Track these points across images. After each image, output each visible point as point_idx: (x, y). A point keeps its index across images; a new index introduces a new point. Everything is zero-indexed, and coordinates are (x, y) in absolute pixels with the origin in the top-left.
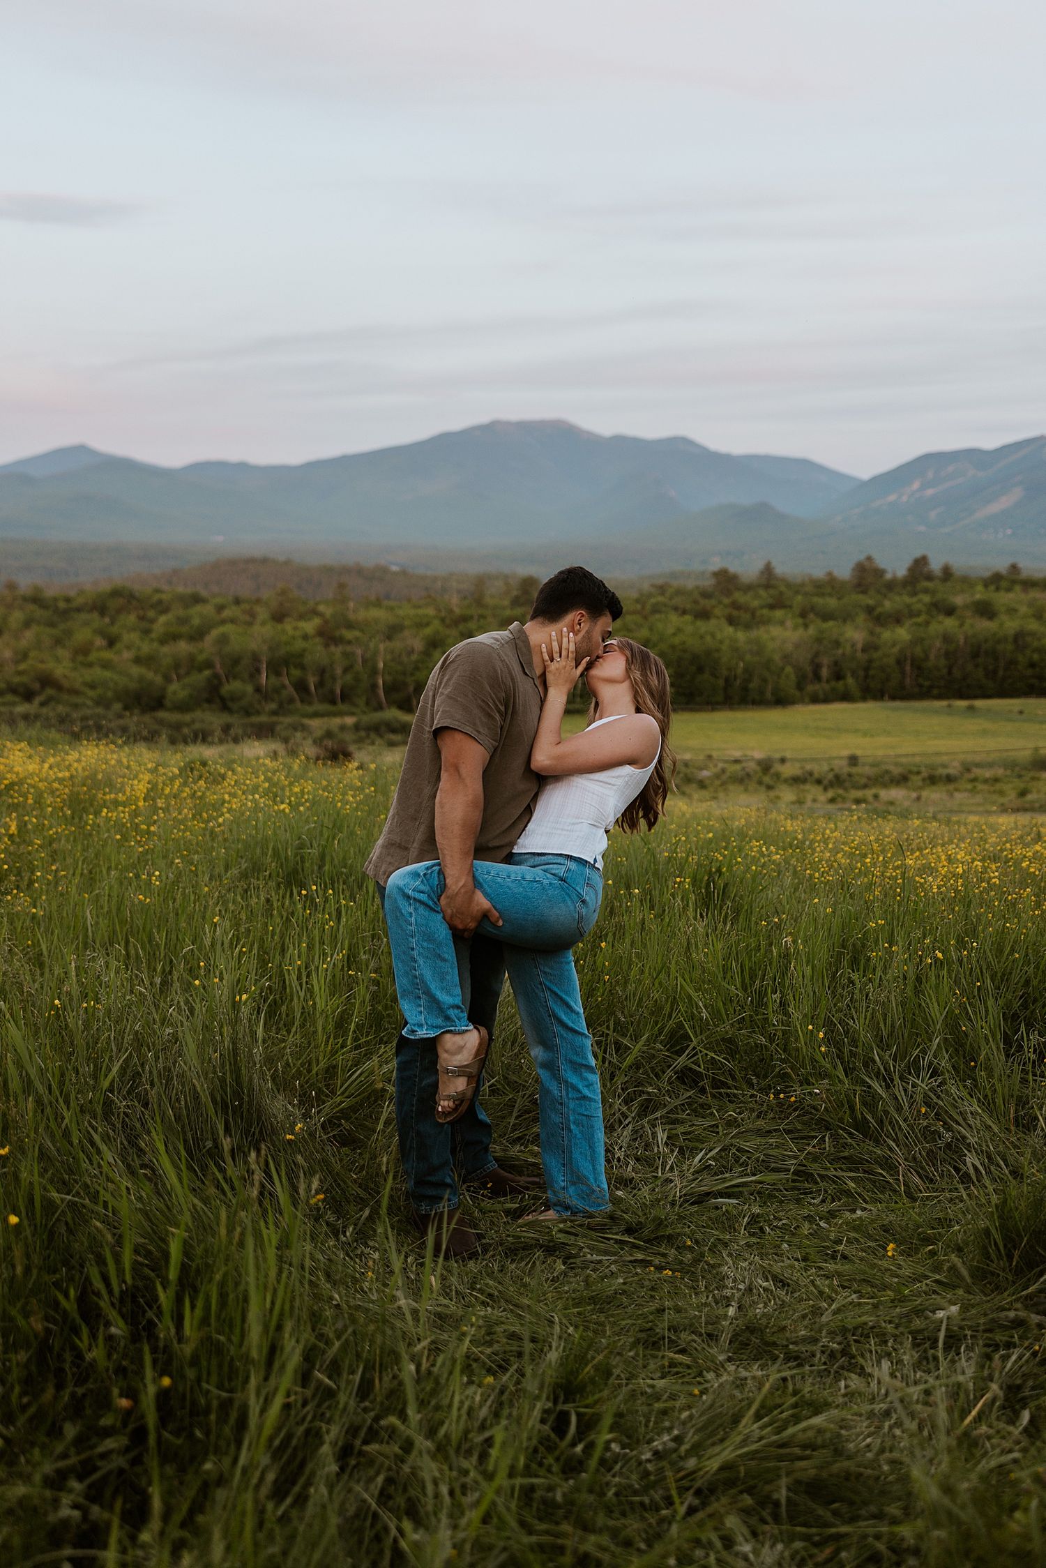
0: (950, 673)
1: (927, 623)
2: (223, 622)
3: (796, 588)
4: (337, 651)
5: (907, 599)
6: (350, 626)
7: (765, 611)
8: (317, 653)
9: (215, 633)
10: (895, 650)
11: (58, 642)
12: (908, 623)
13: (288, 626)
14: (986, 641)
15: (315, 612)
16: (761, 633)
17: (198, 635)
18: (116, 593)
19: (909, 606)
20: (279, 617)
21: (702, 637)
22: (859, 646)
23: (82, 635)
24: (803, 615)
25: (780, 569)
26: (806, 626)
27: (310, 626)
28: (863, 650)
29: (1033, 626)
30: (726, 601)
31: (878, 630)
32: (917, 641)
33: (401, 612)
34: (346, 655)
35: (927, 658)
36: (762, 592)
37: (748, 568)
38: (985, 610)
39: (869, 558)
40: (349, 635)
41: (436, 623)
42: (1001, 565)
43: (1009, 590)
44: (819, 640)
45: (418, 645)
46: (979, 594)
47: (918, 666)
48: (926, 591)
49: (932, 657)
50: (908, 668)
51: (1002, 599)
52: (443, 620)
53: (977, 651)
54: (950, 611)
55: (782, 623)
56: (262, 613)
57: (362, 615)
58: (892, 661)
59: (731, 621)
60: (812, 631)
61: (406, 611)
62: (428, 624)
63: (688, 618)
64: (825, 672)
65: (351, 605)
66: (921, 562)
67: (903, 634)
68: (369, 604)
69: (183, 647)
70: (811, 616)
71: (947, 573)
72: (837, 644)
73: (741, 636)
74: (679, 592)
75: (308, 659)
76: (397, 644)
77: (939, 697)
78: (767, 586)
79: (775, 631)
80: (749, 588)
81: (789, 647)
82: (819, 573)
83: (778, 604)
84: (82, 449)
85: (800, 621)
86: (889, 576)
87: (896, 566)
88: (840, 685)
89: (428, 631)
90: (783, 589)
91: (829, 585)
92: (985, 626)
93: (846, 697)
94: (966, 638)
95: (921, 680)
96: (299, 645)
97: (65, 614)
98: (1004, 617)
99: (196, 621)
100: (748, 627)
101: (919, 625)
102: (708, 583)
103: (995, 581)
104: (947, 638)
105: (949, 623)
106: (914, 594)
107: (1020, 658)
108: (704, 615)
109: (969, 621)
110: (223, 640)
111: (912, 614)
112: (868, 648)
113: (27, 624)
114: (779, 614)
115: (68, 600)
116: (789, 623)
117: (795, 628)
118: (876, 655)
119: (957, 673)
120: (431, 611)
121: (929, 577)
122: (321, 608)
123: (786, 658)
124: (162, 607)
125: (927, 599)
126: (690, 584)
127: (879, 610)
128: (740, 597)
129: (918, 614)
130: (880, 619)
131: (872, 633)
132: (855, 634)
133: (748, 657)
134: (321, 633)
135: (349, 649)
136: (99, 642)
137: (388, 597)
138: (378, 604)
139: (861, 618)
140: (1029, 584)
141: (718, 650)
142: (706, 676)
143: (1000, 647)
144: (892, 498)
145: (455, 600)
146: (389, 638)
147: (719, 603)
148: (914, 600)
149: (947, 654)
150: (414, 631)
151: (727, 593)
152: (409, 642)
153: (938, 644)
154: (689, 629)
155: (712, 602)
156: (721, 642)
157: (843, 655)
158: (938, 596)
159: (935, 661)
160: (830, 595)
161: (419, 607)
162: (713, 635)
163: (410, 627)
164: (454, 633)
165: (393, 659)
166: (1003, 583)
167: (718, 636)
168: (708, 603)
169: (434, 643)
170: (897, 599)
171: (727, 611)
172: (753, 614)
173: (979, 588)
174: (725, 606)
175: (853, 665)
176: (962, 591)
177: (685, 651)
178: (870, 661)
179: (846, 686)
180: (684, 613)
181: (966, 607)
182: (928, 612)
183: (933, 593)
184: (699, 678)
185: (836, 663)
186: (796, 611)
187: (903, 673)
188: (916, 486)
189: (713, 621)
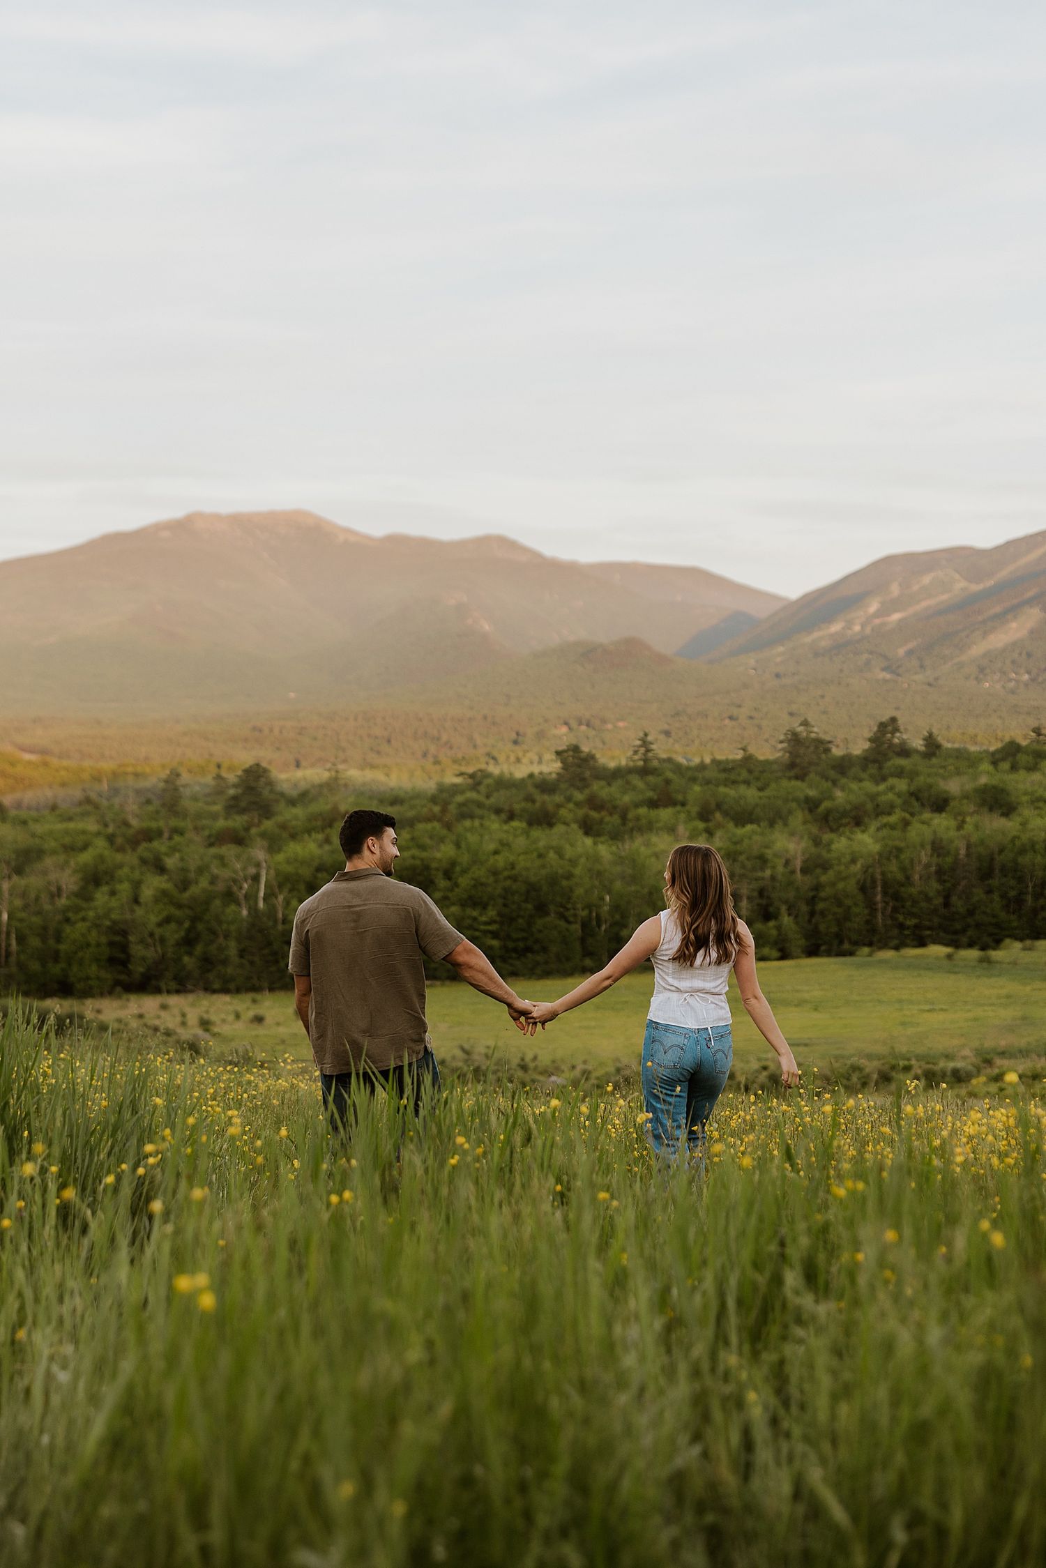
0: (946, 905)
1: (906, 824)
3: (693, 774)
5: (869, 786)
7: (643, 811)
10: (857, 867)
12: (874, 825)
14: (1001, 849)
16: (636, 845)
19: (873, 797)
21: (540, 856)
22: (798, 864)
24: (704, 815)
26: (709, 832)
28: (804, 871)
30: (579, 796)
31: (827, 837)
32: (891, 853)
33: (39, 829)
35: (908, 881)
36: (637, 781)
38: (998, 801)
39: (806, 724)
41: (101, 843)
42: (1020, 733)
43: (1032, 768)
45: (69, 881)
46: (986, 777)
47: (894, 892)
48: (900, 773)
49: (917, 878)
50: (879, 897)
51: (1022, 783)
52: (111, 839)
53: (987, 868)
54: (940, 804)
58: (851, 886)
59: (588, 828)
60: (719, 840)
61: (48, 827)
62: (85, 847)
63: (518, 824)
66: (889, 729)
67: (867, 841)
70: (718, 816)
71: (933, 748)
72: (763, 860)
73: (605, 851)
74: (503, 783)
76: (33, 881)
78: (645, 772)
80: (615, 776)
82: (729, 751)
83: (663, 799)
85: (701, 825)
86: (837, 752)
87: (850, 736)
88: (769, 928)
89: (86, 857)
90: (669, 775)
91: (744, 769)
92: (996, 826)
94: (970, 847)
95: (901, 917)
98: (1027, 812)
100: (615, 836)
101: (892, 827)
102: (551, 767)
103: (1011, 755)
104: (938, 847)
105: (942, 824)
106: (882, 778)
108: (544, 819)
109: (972, 820)
111: (880, 811)
112: (813, 866)
114: (665, 814)
116: (683, 827)
118: (825, 878)
119: (958, 904)
120: (91, 826)
121: (904, 752)
125: (902, 785)
126: (520, 773)
127: (826, 805)
128: (601, 790)
129: (891, 810)
130: (829, 819)
131: (817, 842)
132: (790, 845)
133: (618, 885)
139: (798, 818)
141: (569, 876)
142: (551, 919)
143: (1025, 860)
144: (836, 627)
145: (132, 806)
146: (19, 871)
147: (569, 799)
148: (882, 787)
149: (940, 872)
150: (62, 858)
151: (581, 783)
152: (53, 876)
153: (924, 856)
154: (521, 842)
155: (558, 798)
156: (573, 862)
157: (773, 878)
158: (921, 780)
159: (923, 885)
160: (747, 783)
161: (70, 819)
162: (559, 852)
163: (54, 852)
164: (130, 858)
165: (26, 907)
166: (1023, 759)
167: (569, 852)
168: (550, 800)
169: (95, 878)
170: (854, 786)
171: (581, 813)
172: (624, 818)
173: (986, 766)
174: (578, 804)
175: (791, 895)
176: (958, 773)
177: (514, 879)
178: (817, 888)
179: (779, 928)
180: (511, 816)
181: (966, 796)
182: (906, 806)
183: (912, 775)
184: (540, 923)
185: (761, 892)
186: (695, 810)
187: (871, 906)
188: (873, 607)
189: (559, 829)
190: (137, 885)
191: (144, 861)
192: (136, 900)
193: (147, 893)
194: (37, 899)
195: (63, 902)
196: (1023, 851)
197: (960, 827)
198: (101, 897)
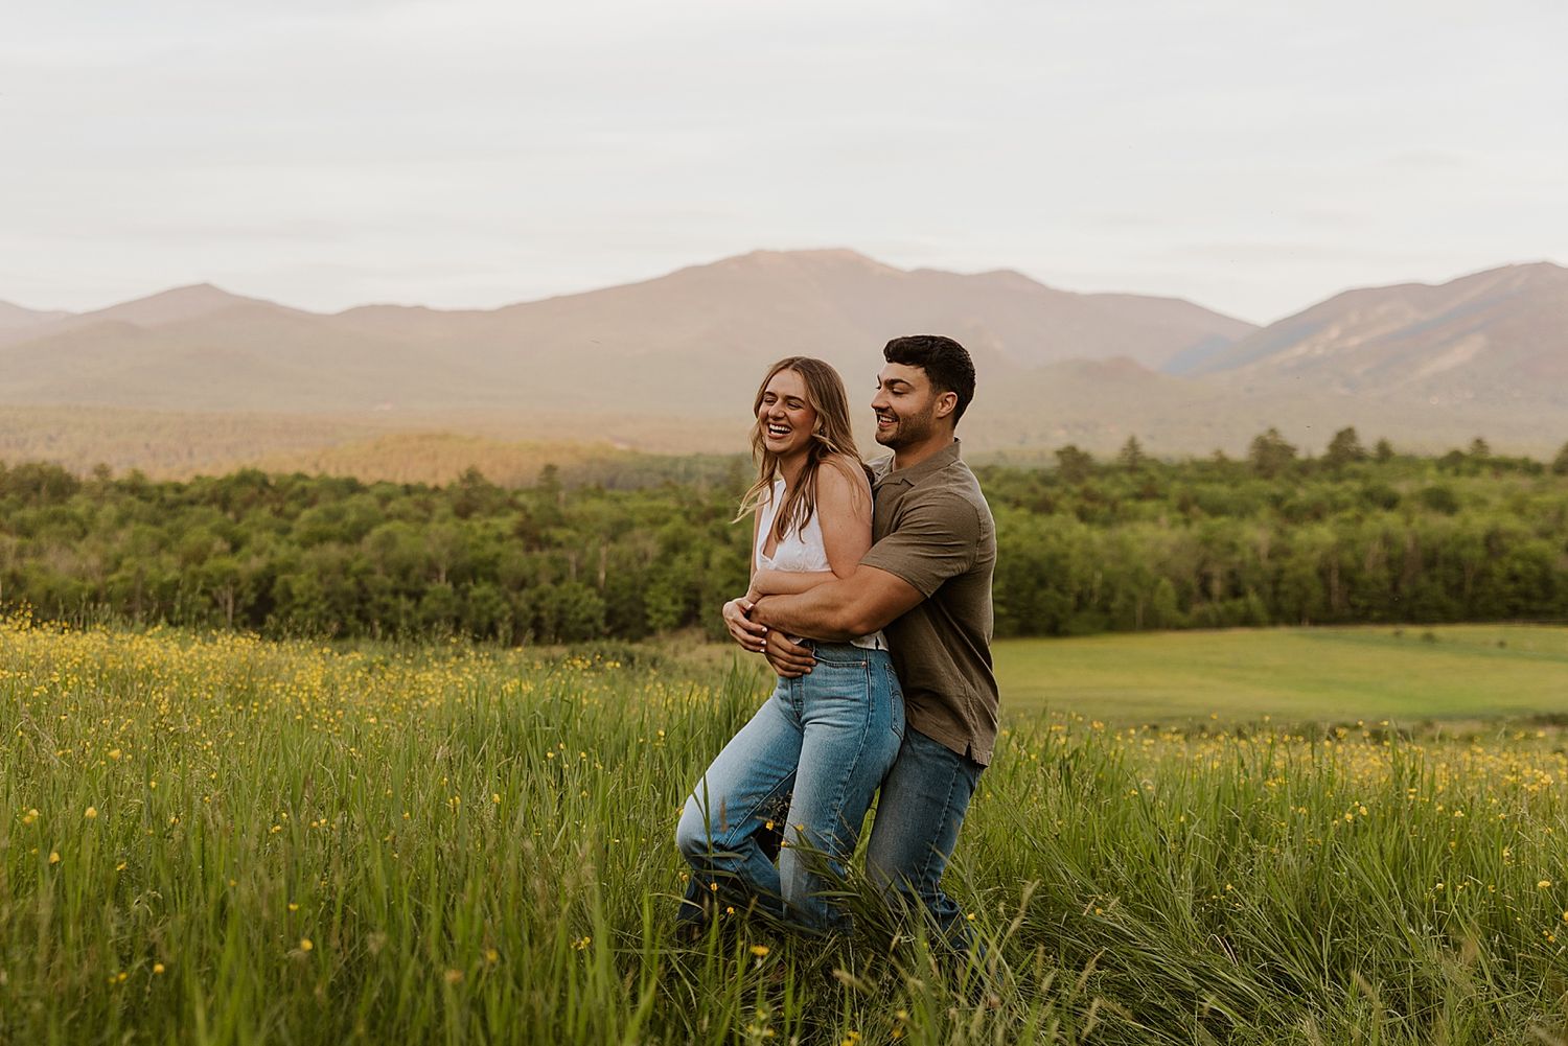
0: (1395, 588)
1: (1359, 519)
2: (389, 518)
3: (1174, 471)
4: (542, 556)
5: (1328, 486)
6: (561, 523)
7: (1130, 503)
8: (516, 558)
9: (376, 532)
10: (1316, 556)
11: (163, 545)
12: (1331, 519)
13: (477, 523)
14: (1445, 543)
15: (512, 505)
16: (1124, 532)
17: (355, 535)
18: (244, 478)
19: (1331, 495)
20: (464, 511)
21: (1043, 539)
22: (1264, 551)
23: (196, 536)
24: (1183, 507)
25: (1150, 448)
26: (1187, 522)
27: (506, 523)
28: (1271, 556)
29: (1511, 523)
30: (1076, 489)
31: (1290, 528)
32: (1348, 544)
33: (630, 505)
34: (554, 561)
35: (1360, 568)
36: (1126, 478)
37: (1105, 448)
38: (1441, 501)
39: (1273, 431)
40: (559, 534)
41: (678, 519)
42: (1463, 442)
43: (1474, 473)
44: (1206, 543)
45: (653, 548)
46: (1432, 480)
47: (1349, 578)
48: (1355, 475)
49: (1368, 565)
50: (1335, 581)
51: (1466, 486)
52: (687, 515)
53: (1431, 559)
54: (1391, 503)
55: (1154, 519)
56: (442, 507)
57: (577, 508)
58: (1311, 571)
59: (1083, 516)
60: (1196, 530)
61: (636, 503)
62: (666, 521)
63: (1022, 511)
64: (1217, 587)
65: (562, 495)
66: (1346, 436)
67: (1323, 533)
68: (585, 493)
69: (333, 552)
70: (1195, 509)
71: (1384, 452)
72: (1233, 547)
73: (1097, 536)
74: (1011, 477)
75: (503, 568)
76: (624, 548)
77: (1382, 621)
78: (1132, 469)
79: (1146, 530)
80: (1106, 471)
81: (1166, 551)
82: (1204, 453)
83: (1148, 493)
84: (206, 289)
85: (1179, 516)
86: (1301, 455)
87: (1313, 444)
88: (1239, 605)
89: (667, 529)
90: (1154, 473)
91: (1220, 468)
92: (1440, 524)
93: (1248, 621)
94: (1416, 540)
95: (1355, 599)
96: (492, 548)
97: (174, 506)
98: (1468, 512)
99: (352, 517)
100: (1106, 523)
101: (1346, 521)
102: (1052, 463)
103: (1453, 461)
104: (1388, 540)
105: (1392, 520)
106: (1338, 479)
107: (1496, 568)
108: (1045, 508)
109: (1417, 518)
110: (389, 541)
111: (1338, 507)
112: (1278, 552)
113: (122, 521)
114: (1149, 506)
115: (178, 488)
116: (1164, 519)
117: (1173, 525)
118: (1289, 563)
119: (1405, 589)
120: (671, 504)
121: (1359, 457)
122: (522, 499)
123: (1162, 566)
124: (307, 498)
125: (1357, 486)
126: (1025, 467)
127: (1289, 502)
128: (1095, 484)
129: (1345, 506)
130: (1292, 514)
131: (1281, 532)
132: (1256, 534)
133: (1108, 565)
134: (521, 532)
135: (558, 553)
136: (220, 544)
137: (612, 484)
138: (599, 492)
139: (1265, 512)
140: (1503, 466)
141: (1066, 556)
142: (1050, 591)
143: (1466, 553)
144: (1301, 350)
145: (704, 489)
146: (614, 539)
147: (1067, 491)
148: (1339, 487)
149: (1390, 562)
150: (648, 529)
151: (1077, 478)
152: (641, 544)
153: (1376, 547)
154: (1025, 527)
155: (1057, 490)
156: (1070, 544)
157: (1242, 563)
158: (1374, 483)
159: (1374, 572)
160: (1220, 481)
161: (654, 498)
162: (1058, 536)
163: (642, 525)
164: (702, 532)
165: (619, 569)
166: (1465, 465)
167: (1066, 536)
168: (1051, 492)
169: (674, 547)
170: (1315, 486)
171: (1078, 502)
172: (1114, 506)
173: (1432, 471)
174: (1075, 496)
175: (1257, 577)
176: (1407, 476)
177: (1020, 557)
178: (1281, 572)
179: (1247, 606)
180: (1018, 504)
181: (1413, 497)
182: (1360, 504)
183: (1366, 477)
184: (1041, 594)
185: (1232, 574)
186: (1174, 502)
187: (1328, 588)
188: (1334, 332)
189: (1058, 516)
190: (708, 553)
191: (713, 534)
192: (707, 565)
193: (716, 560)
194: (628, 563)
195: (648, 565)
196: (1463, 544)
197: (1408, 522)
198: (679, 562)
